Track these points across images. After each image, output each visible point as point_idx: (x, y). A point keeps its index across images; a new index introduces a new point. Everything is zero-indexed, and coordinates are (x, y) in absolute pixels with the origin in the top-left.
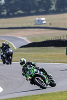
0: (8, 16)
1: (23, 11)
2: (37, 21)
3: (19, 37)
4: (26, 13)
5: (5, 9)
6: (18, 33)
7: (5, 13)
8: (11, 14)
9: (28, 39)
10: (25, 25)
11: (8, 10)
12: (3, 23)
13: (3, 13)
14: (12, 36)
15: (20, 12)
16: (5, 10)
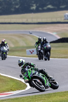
0: (37, 11)
1: (53, 6)
2: (66, 16)
3: (49, 33)
4: (56, 8)
5: (34, 3)
6: (48, 28)
7: (34, 8)
8: (40, 9)
9: (58, 34)
10: (55, 20)
11: (38, 5)
12: (32, 18)
13: (32, 8)
14: (41, 31)
15: (50, 6)
16: (35, 5)
